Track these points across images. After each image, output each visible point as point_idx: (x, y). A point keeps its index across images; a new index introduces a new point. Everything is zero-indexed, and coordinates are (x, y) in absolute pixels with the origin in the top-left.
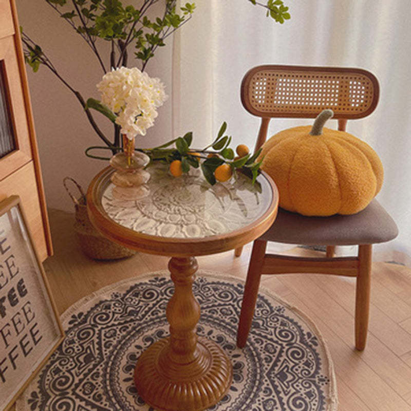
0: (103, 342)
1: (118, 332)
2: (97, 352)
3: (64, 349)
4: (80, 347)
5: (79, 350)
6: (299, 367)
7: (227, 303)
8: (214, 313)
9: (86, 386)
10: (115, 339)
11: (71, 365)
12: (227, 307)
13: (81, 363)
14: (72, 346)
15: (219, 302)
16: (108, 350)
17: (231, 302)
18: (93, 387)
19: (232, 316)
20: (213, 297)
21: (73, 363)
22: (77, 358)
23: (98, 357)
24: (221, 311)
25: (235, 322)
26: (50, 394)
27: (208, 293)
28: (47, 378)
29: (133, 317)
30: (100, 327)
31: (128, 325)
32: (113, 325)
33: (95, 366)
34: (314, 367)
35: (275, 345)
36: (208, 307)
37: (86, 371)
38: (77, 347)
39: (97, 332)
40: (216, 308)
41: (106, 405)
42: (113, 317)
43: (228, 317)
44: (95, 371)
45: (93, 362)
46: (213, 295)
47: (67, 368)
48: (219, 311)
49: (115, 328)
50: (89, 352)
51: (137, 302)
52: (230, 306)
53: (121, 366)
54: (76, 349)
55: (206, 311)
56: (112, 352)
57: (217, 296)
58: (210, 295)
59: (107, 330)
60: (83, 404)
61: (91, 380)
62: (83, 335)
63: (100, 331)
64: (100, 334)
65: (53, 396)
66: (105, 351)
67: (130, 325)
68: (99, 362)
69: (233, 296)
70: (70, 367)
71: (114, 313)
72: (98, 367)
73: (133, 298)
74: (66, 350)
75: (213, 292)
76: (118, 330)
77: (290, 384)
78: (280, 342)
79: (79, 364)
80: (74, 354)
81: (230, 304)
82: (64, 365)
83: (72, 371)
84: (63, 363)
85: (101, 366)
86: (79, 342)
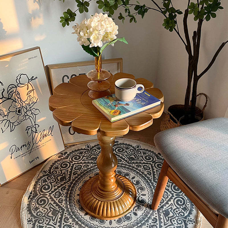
0: (73, 172)
1: (83, 167)
2: (68, 176)
3: (52, 171)
4: (60, 172)
5: (59, 173)
6: (179, 210)
7: (149, 163)
8: (139, 167)
9: (57, 193)
10: (80, 171)
11: (53, 180)
12: (148, 165)
14: (56, 170)
15: (144, 161)
16: (74, 176)
17: (151, 163)
18: (60, 194)
19: (149, 171)
20: (141, 158)
21: (54, 179)
22: (57, 177)
23: (68, 179)
24: (143, 167)
25: (149, 175)
26: (38, 193)
27: (140, 155)
28: (39, 183)
29: (93, 161)
30: (74, 162)
31: (89, 164)
32: (81, 163)
33: (65, 183)
34: (188, 212)
35: (169, 193)
36: (137, 163)
37: (59, 185)
38: (59, 171)
39: (71, 165)
40: (141, 165)
42: (82, 159)
43: (146, 171)
44: (64, 186)
45: (65, 181)
46: (142, 157)
47: (50, 181)
48: (142, 166)
50: (64, 175)
51: (98, 153)
52: (150, 165)
53: (78, 187)
54: (58, 172)
55: (135, 165)
56: (76, 177)
57: (144, 157)
58: (140, 156)
59: (77, 165)
60: (52, 202)
61: (60, 191)
62: (64, 165)
63: (73, 165)
64: (72, 167)
65: (39, 195)
66: (73, 176)
67: (90, 165)
68: (68, 181)
69: (153, 159)
70: (52, 181)
71: (83, 156)
72: (66, 184)
73: (97, 149)
75: (142, 155)
76: (83, 166)
77: (170, 218)
78: (172, 192)
79: (57, 180)
80: (56, 175)
81: (150, 164)
82: (49, 179)
83: (52, 183)
84: (49, 178)
85: (68, 184)
86: (60, 169)
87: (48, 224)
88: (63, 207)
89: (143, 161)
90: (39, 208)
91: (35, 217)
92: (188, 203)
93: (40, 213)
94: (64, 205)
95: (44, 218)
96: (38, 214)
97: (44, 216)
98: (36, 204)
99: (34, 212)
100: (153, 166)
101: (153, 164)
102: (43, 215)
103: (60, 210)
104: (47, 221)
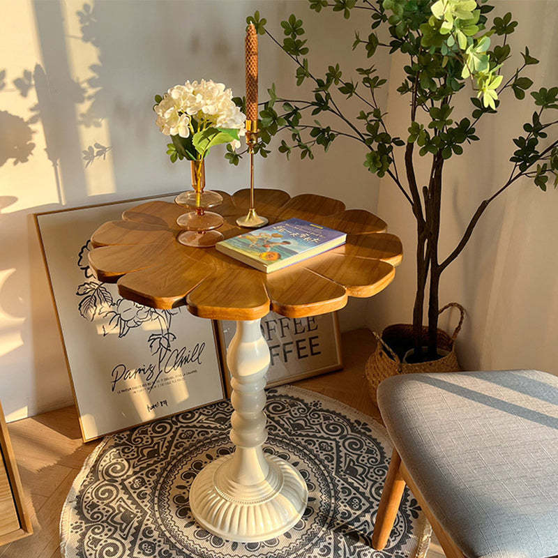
0: (175, 442)
1: (196, 435)
2: (165, 449)
3: (134, 437)
4: (150, 440)
5: (147, 442)
7: (332, 437)
8: (310, 444)
9: (137, 480)
10: (188, 441)
11: (133, 455)
12: (329, 442)
13: (144, 456)
14: (142, 436)
15: (323, 434)
16: (177, 450)
17: (337, 438)
18: (143, 483)
19: (330, 453)
20: (318, 426)
21: (135, 453)
22: (142, 450)
23: (162, 455)
24: (319, 445)
25: (329, 462)
26: (100, 477)
27: (316, 420)
28: (105, 458)
29: (218, 425)
30: (179, 424)
31: (209, 430)
32: (194, 426)
33: (156, 462)
35: (364, 501)
36: (307, 435)
37: (145, 465)
38: (147, 438)
39: (174, 429)
40: (315, 440)
41: (146, 506)
42: (197, 418)
43: (324, 453)
44: (153, 467)
45: (156, 459)
46: (321, 424)
47: (128, 456)
48: (317, 443)
49: (194, 429)
50: (156, 447)
52: (334, 443)
53: (181, 472)
54: (145, 440)
55: (303, 439)
56: (179, 454)
57: (324, 426)
58: (316, 423)
59: (185, 429)
60: (125, 497)
61: (144, 476)
62: (158, 428)
63: (177, 429)
64: (175, 433)
65: (102, 480)
66: (174, 450)
67: (211, 432)
68: (162, 460)
69: (343, 431)
70: (131, 457)
71: (201, 414)
72: (158, 465)
74: (135, 439)
75: (322, 421)
76: (196, 433)
77: (357, 550)
78: (371, 500)
79: (141, 456)
80: (141, 445)
81: (334, 440)
82: (126, 453)
83: (131, 461)
84: (126, 451)
85: (162, 464)
86: (151, 434)
87: (110, 537)
88: (144, 507)
89: (320, 432)
90: (99, 506)
91: (87, 521)
92: (400, 524)
93: (99, 515)
94: (148, 503)
95: (105, 524)
96: (95, 516)
97: (106, 521)
98: (94, 497)
99: (88, 512)
100: (340, 444)
101: (341, 441)
102: (105, 518)
103: (137, 512)
104: (110, 530)
